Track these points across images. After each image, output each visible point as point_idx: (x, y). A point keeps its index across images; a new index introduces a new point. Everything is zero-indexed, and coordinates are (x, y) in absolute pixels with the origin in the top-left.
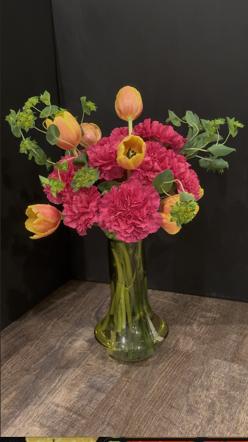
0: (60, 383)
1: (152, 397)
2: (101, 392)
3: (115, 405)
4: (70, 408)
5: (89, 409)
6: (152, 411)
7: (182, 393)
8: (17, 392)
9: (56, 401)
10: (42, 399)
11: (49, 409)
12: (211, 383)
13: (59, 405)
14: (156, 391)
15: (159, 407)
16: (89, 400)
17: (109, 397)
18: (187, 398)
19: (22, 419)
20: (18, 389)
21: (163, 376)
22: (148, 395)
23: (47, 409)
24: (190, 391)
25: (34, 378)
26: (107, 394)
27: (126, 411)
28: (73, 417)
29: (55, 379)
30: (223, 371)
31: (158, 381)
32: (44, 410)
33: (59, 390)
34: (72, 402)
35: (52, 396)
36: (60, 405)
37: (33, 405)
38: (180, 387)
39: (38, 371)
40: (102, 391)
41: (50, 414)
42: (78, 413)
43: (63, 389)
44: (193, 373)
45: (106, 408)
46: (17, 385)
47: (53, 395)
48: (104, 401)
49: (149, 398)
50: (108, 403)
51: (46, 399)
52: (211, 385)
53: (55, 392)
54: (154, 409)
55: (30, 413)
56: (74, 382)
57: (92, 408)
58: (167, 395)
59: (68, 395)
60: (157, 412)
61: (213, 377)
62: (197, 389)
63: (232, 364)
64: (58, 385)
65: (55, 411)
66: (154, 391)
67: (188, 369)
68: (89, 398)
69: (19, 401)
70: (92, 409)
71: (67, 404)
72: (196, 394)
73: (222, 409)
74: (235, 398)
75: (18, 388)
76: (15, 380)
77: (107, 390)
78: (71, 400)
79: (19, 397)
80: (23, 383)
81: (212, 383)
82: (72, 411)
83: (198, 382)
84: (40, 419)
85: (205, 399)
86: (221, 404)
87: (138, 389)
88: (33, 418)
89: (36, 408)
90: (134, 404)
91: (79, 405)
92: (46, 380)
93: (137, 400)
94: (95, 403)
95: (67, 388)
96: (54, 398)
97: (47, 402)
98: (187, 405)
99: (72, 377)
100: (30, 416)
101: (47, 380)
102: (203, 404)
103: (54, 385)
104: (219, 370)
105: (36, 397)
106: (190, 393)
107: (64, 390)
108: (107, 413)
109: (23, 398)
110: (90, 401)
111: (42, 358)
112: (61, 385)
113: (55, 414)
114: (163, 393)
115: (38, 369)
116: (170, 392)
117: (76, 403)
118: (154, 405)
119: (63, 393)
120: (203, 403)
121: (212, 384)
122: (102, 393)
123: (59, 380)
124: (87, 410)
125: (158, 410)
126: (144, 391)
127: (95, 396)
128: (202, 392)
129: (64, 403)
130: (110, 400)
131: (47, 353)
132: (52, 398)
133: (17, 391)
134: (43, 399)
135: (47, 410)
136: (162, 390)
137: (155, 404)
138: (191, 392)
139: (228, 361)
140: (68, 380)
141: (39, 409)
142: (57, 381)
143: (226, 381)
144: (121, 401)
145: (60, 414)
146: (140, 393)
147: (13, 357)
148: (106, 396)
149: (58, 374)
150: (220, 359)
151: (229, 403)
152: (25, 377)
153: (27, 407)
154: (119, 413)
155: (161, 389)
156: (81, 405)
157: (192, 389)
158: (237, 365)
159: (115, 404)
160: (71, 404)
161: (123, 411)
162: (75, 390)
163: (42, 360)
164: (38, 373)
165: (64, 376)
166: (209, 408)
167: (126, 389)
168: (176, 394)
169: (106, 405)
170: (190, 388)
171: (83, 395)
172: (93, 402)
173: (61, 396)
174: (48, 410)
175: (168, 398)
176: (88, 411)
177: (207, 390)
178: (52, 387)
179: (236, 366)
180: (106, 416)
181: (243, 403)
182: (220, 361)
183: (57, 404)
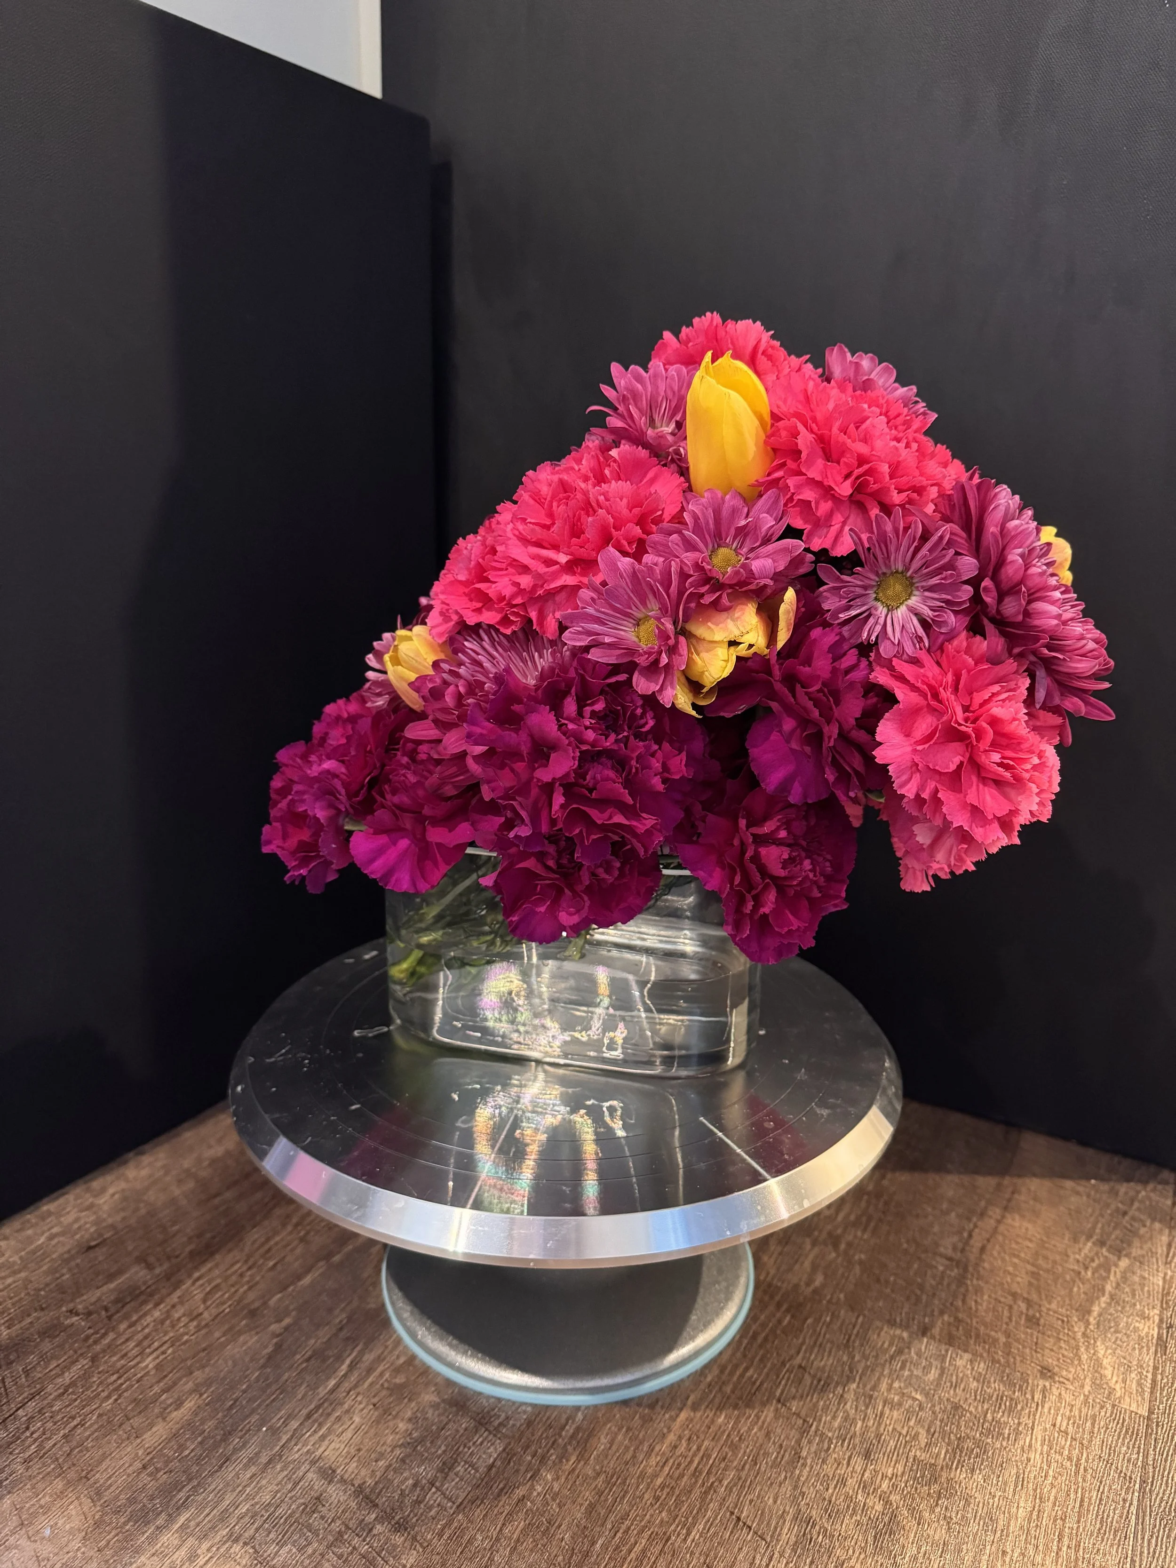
0: (353, 1378)
1: (667, 1469)
2: (490, 1433)
3: (535, 1494)
4: (373, 1490)
5: (439, 1505)
6: (665, 1533)
7: (775, 1465)
8: (200, 1402)
9: (326, 1453)
10: (279, 1439)
11: (296, 1484)
12: (879, 1424)
13: (334, 1471)
14: (684, 1443)
15: (690, 1520)
16: (444, 1463)
17: (515, 1455)
18: (795, 1487)
19: (192, 1523)
20: (210, 1386)
21: (710, 1385)
22: (653, 1461)
23: (289, 1486)
24: (804, 1454)
25: (270, 1349)
26: (509, 1443)
27: (569, 1527)
28: (375, 1532)
29: (340, 1359)
30: (917, 1376)
31: (694, 1403)
32: (277, 1492)
33: (346, 1406)
34: (381, 1463)
35: (315, 1432)
36: (338, 1471)
37: (245, 1461)
38: (768, 1435)
39: (287, 1321)
40: (492, 1429)
41: (298, 1508)
42: (397, 1518)
43: (360, 1403)
44: (814, 1377)
45: (501, 1503)
46: (207, 1370)
47: (320, 1425)
48: (497, 1472)
49: (657, 1476)
50: (508, 1479)
51: (293, 1443)
52: (878, 1436)
53: (329, 1415)
54: (673, 1527)
55: (228, 1499)
56: (400, 1380)
57: (450, 1500)
58: (723, 1465)
59: (373, 1431)
60: (685, 1540)
61: (885, 1402)
62: (829, 1448)
63: (947, 1351)
64: (346, 1385)
65: (318, 1498)
66: (675, 1447)
67: (798, 1360)
68: (444, 1452)
69: (199, 1439)
70: (450, 1504)
71: (363, 1472)
72: (829, 1469)
73: (923, 1549)
74: (967, 1503)
75: (208, 1382)
76: (204, 1350)
77: (511, 1422)
78: (381, 1456)
79: (203, 1422)
80: (230, 1363)
81: (883, 1426)
82: (376, 1506)
83: (834, 1417)
84: (257, 1530)
85: (859, 1497)
86: (919, 1524)
87: (620, 1429)
88: (233, 1521)
89: (251, 1478)
90: (602, 1498)
91: (406, 1479)
92: (308, 1360)
93: (614, 1479)
94: (462, 1480)
95: (375, 1400)
96: (323, 1438)
97: (296, 1453)
98: (795, 1518)
99: (398, 1357)
100: (226, 1510)
101: (313, 1361)
102: (854, 1518)
103: (332, 1383)
104: (907, 1373)
105: (260, 1430)
106: (804, 1465)
107: (362, 1410)
108: (501, 1530)
109: (216, 1428)
110: (446, 1469)
111: (308, 1271)
112: (356, 1386)
113: (314, 1512)
114: (709, 1457)
115: (287, 1314)
116: (735, 1455)
117: (395, 1470)
118: (676, 1507)
119: (357, 1419)
120: (851, 1516)
121: (882, 1429)
122: (491, 1437)
123: (352, 1367)
124: (430, 1508)
125: (688, 1534)
126: (641, 1443)
127: (465, 1446)
128: (848, 1464)
129: (355, 1465)
130: (517, 1471)
131: (328, 1256)
132: (317, 1436)
133: (201, 1395)
134: (285, 1438)
135: (290, 1492)
136: (706, 1443)
137: (678, 1503)
138: (809, 1461)
139: (933, 1337)
140: (381, 1368)
141: (264, 1482)
142: (344, 1367)
143: (932, 1422)
144: (558, 1478)
145: (331, 1515)
146: (627, 1448)
147: (218, 1257)
148: (504, 1450)
149: (351, 1341)
150: (907, 1327)
151: (948, 1523)
152: (242, 1338)
153: (221, 1467)
154: (544, 1534)
155: (702, 1437)
156: (411, 1482)
157: (814, 1448)
158: (967, 1356)
159: (532, 1488)
160: (378, 1474)
161: (559, 1526)
162: (401, 1414)
163: (307, 1280)
164: (286, 1329)
165: (371, 1351)
166: (875, 1537)
167: (578, 1429)
168: (756, 1464)
169: (502, 1490)
170: (804, 1441)
171: (426, 1437)
172: (456, 1474)
173: (349, 1434)
174: (293, 1493)
175: (725, 1483)
176: (433, 1513)
177: (867, 1455)
178: (322, 1391)
179: (962, 1361)
180: (498, 1540)
181: (1000, 1527)
182: (905, 1335)
183: (330, 1468)
